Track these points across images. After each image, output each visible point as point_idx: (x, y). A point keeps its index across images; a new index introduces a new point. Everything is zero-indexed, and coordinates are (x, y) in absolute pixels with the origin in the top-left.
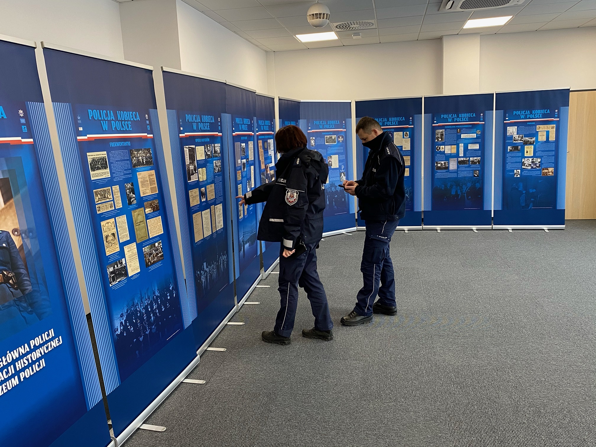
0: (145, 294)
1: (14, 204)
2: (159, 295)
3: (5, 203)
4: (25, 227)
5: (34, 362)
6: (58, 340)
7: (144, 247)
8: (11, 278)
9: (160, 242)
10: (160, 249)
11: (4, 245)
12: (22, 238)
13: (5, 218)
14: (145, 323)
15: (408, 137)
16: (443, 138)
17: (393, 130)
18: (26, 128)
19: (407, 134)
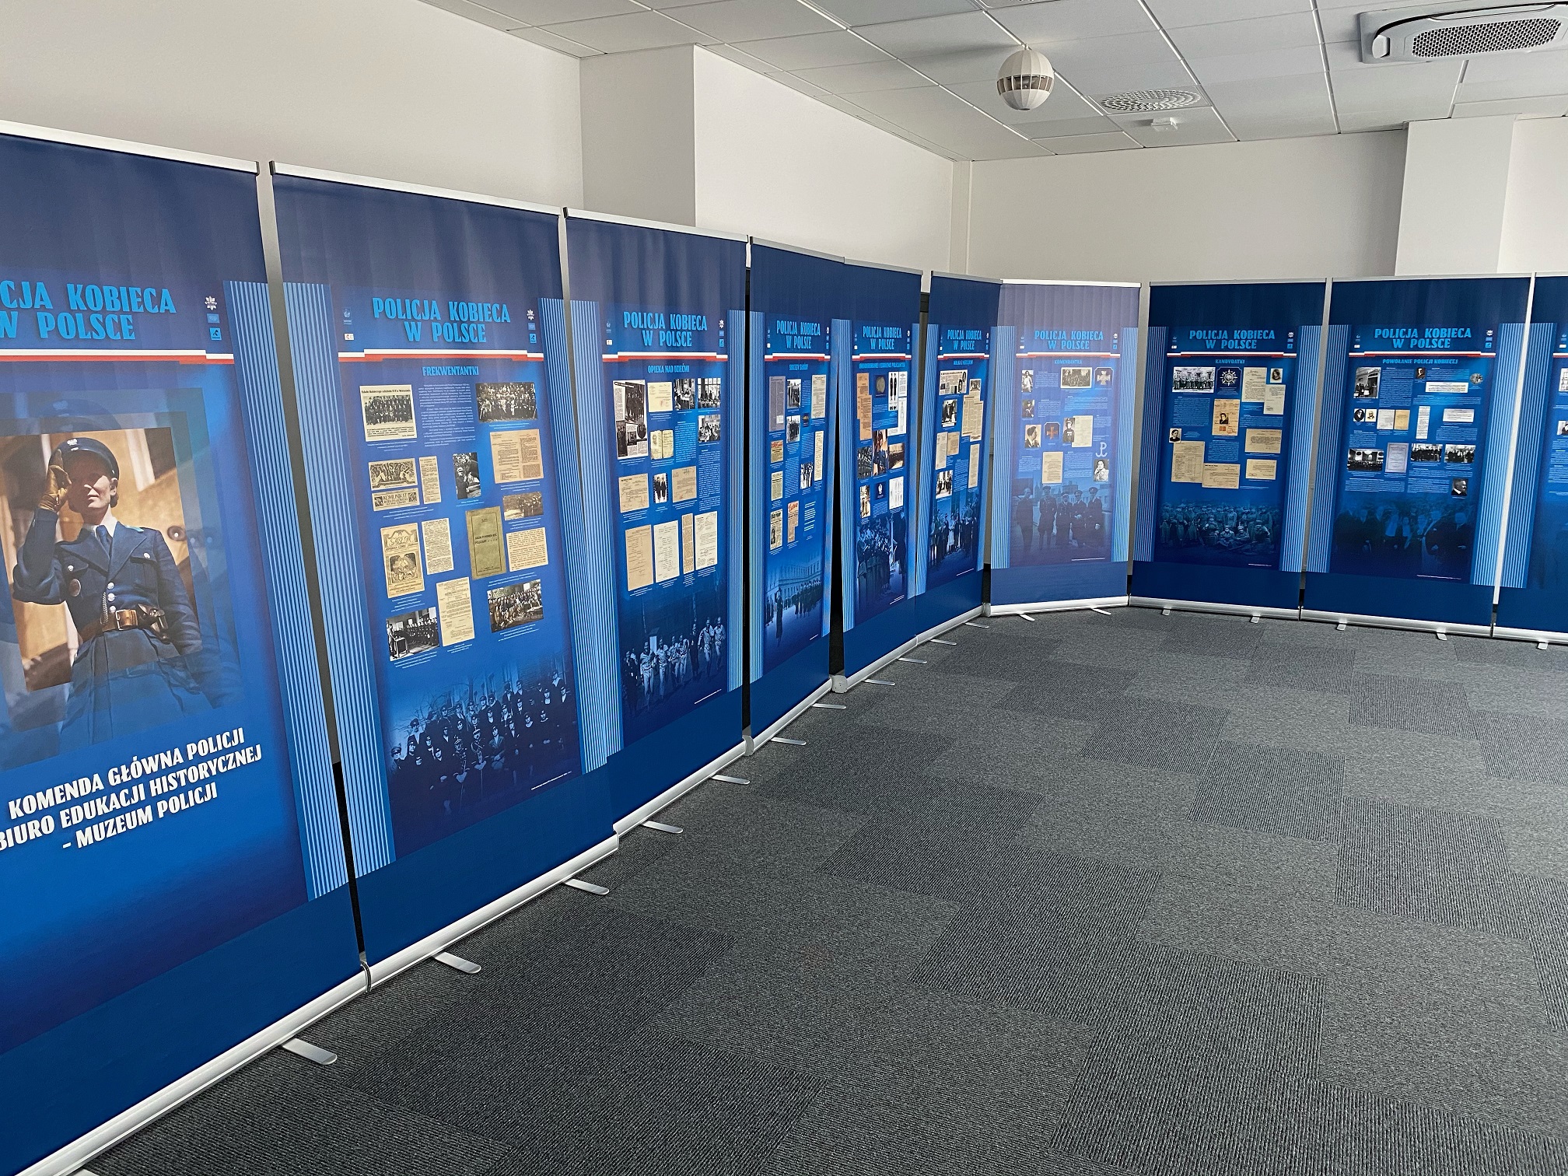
0: (483, 686)
1: (176, 478)
2: (521, 693)
3: (157, 475)
4: (198, 525)
5: (191, 786)
6: (251, 752)
7: (491, 589)
8: (156, 620)
9: (538, 583)
10: (536, 598)
11: (147, 555)
12: (189, 545)
13: (155, 505)
14: (476, 747)
15: (1280, 381)
16: (1375, 390)
17: (1242, 362)
18: (219, 333)
19: (1278, 374)
